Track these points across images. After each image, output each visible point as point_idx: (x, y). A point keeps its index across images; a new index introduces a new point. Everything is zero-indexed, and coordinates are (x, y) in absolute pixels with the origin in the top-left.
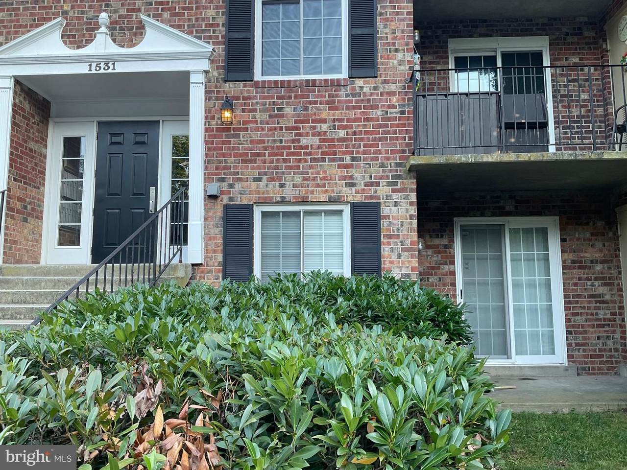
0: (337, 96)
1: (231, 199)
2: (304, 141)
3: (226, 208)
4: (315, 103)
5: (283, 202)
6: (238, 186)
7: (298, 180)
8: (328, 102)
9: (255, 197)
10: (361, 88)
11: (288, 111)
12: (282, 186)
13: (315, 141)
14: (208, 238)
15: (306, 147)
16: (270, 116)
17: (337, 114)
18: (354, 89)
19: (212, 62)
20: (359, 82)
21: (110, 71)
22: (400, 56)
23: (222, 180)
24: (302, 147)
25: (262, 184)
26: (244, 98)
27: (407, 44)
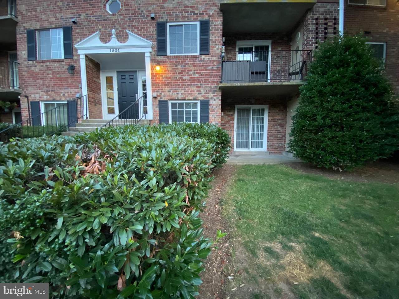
0: (196, 61)
1: (161, 98)
2: (184, 78)
3: (160, 101)
4: (188, 64)
5: (178, 99)
6: (163, 94)
7: (183, 92)
8: (192, 64)
9: (168, 98)
10: (204, 58)
11: (179, 67)
12: (177, 94)
13: (188, 78)
14: (154, 111)
15: (185, 80)
16: (173, 69)
17: (196, 68)
18: (201, 59)
19: (153, 48)
20: (203, 56)
21: (118, 52)
22: (217, 46)
23: (157, 92)
24: (184, 80)
25: (171, 93)
26: (164, 62)
27: (220, 42)
